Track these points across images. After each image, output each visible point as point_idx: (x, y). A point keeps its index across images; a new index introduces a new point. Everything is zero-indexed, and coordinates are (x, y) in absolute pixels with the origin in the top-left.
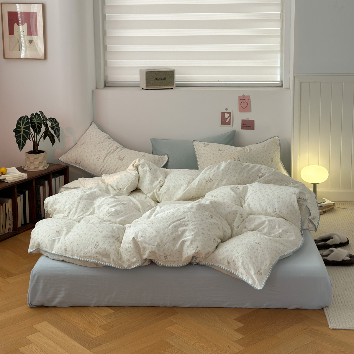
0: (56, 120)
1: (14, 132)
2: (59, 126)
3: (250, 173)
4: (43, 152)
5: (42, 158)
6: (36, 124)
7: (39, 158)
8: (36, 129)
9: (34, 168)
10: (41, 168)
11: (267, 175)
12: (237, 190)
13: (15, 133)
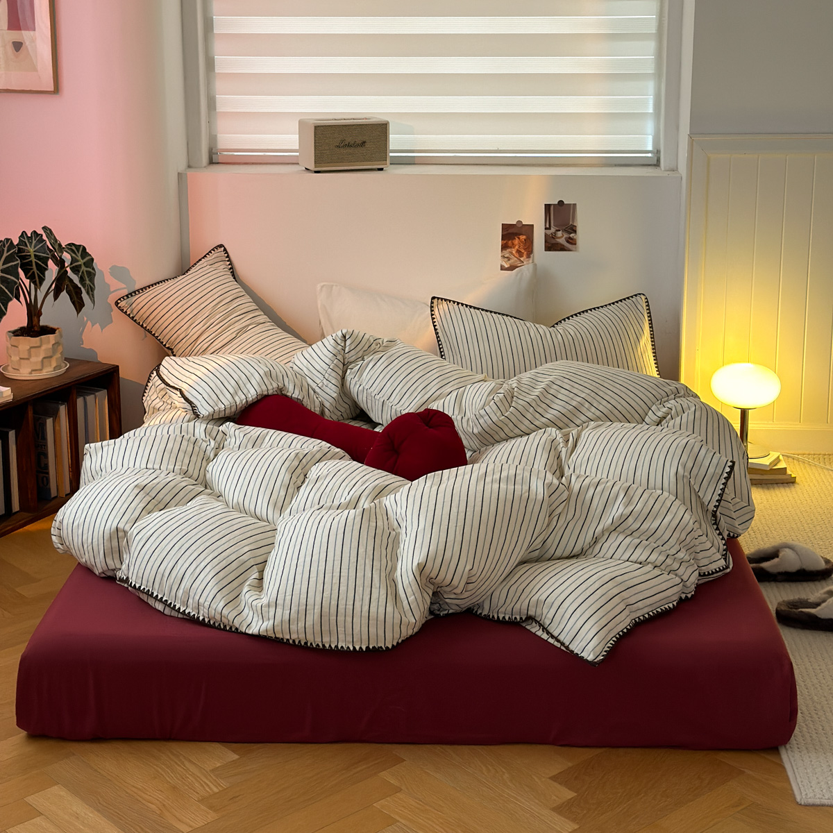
0: (84, 249)
2: (94, 264)
4: (51, 331)
5: (50, 346)
6: (33, 259)
7: (44, 347)
8: (34, 272)
9: (31, 373)
10: (48, 372)
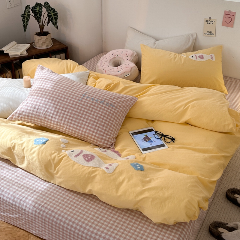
0: (54, 9)
1: (22, 16)
2: (58, 15)
4: (46, 34)
5: (44, 39)
6: (38, 11)
7: (42, 40)
8: (38, 16)
9: (39, 47)
10: (44, 47)
13: (22, 18)
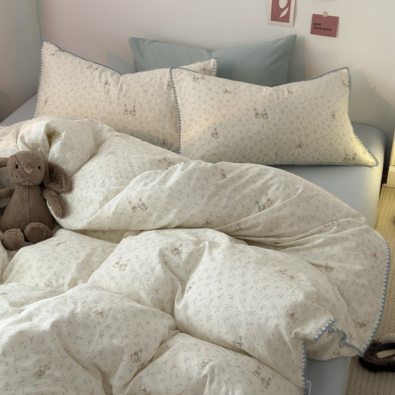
3: (238, 197)
11: (277, 204)
12: (173, 256)
